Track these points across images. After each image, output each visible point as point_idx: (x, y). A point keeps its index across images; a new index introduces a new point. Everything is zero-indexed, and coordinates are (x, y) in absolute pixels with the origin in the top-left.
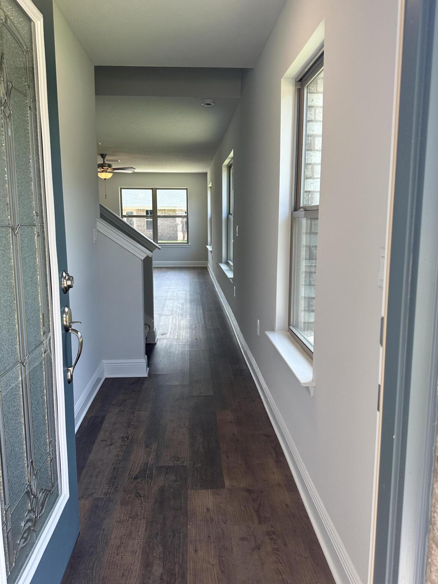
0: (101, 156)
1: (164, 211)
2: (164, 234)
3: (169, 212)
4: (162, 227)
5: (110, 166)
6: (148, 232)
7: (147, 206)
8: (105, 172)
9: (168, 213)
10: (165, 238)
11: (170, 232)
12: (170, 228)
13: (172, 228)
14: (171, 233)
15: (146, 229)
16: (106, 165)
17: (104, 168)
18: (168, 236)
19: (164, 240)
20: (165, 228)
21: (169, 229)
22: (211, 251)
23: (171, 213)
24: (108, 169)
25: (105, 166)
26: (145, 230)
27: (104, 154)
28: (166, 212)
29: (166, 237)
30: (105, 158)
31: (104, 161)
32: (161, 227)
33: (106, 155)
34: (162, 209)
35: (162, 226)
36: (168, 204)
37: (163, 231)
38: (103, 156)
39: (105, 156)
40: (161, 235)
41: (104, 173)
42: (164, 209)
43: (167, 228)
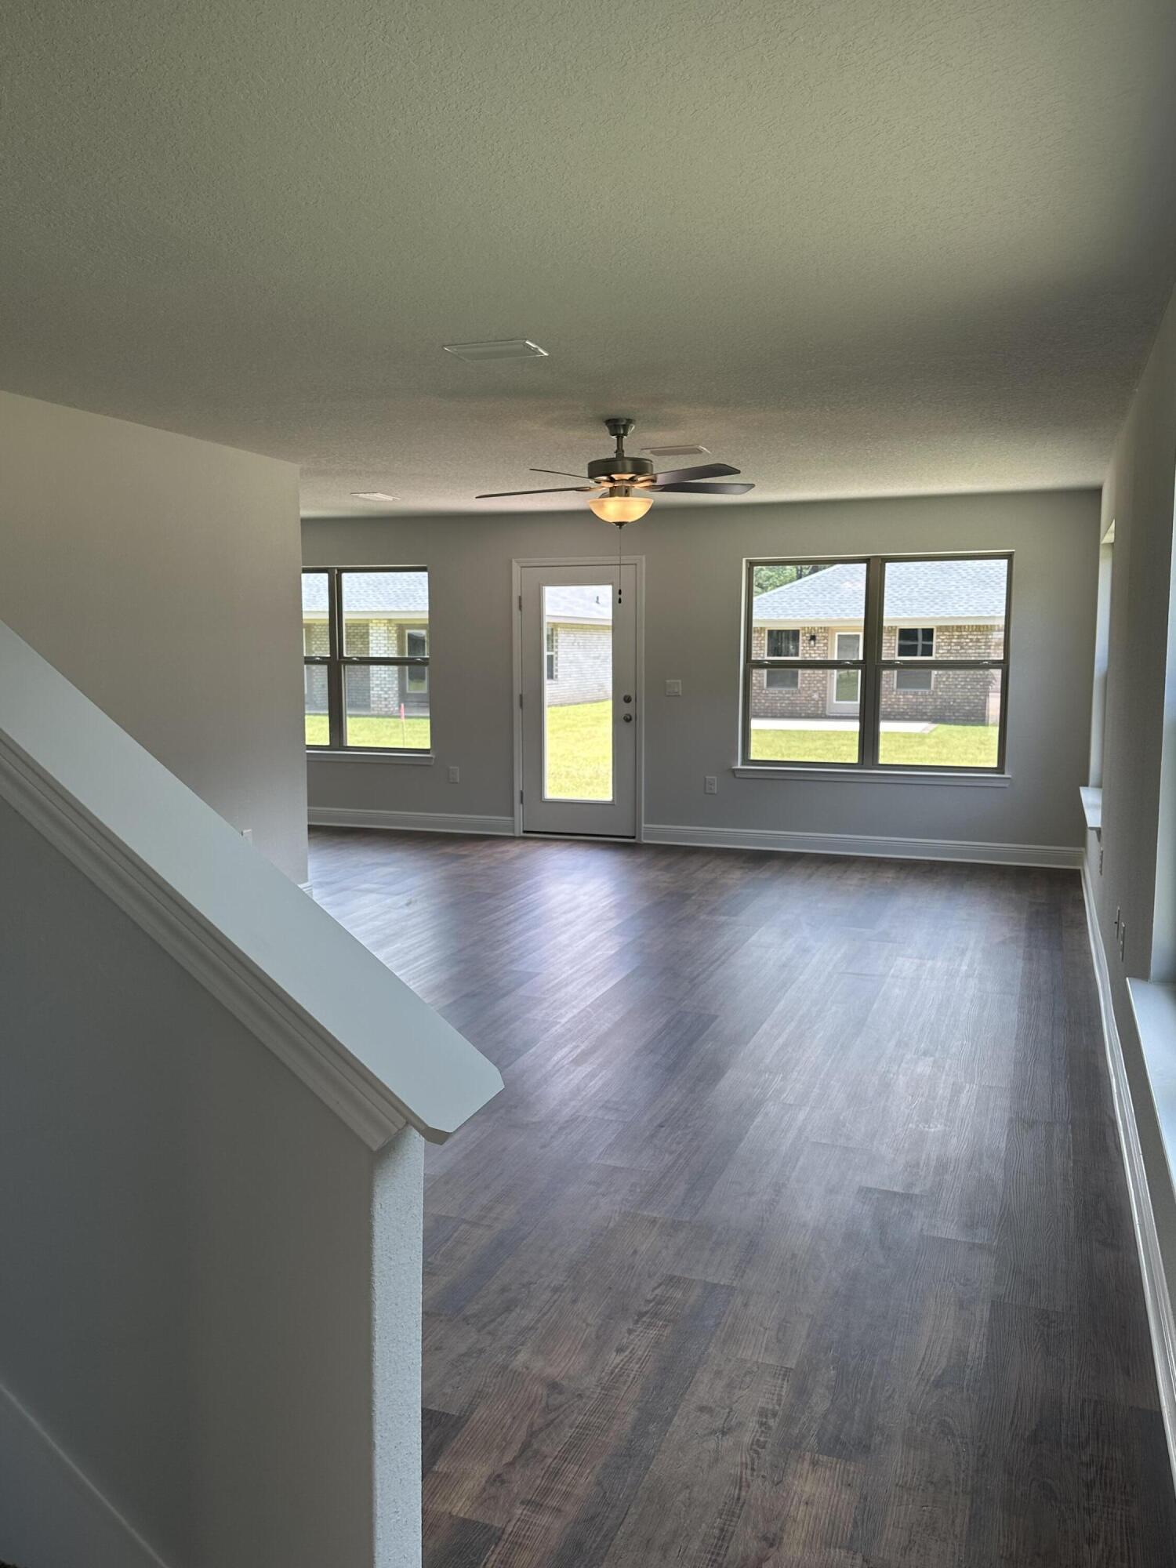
0: (610, 428)
1: (957, 631)
2: (954, 702)
3: (975, 633)
4: (947, 681)
5: (640, 467)
6: (901, 697)
7: (905, 616)
8: (620, 496)
9: (970, 637)
10: (957, 714)
11: (972, 697)
12: (975, 683)
13: (982, 684)
14: (976, 701)
15: (895, 684)
16: (624, 466)
17: (614, 476)
18: (967, 708)
19: (950, 720)
20: (956, 685)
21: (969, 687)
22: (1098, 831)
23: (979, 637)
24: (632, 480)
25: (620, 470)
26: (893, 691)
27: (621, 420)
28: (964, 633)
29: (958, 711)
30: (625, 434)
31: (620, 450)
32: (944, 679)
33: (630, 421)
34: (953, 626)
35: (947, 678)
36: (971, 609)
37: (951, 694)
38: (617, 426)
39: (626, 428)
40: (944, 704)
41: (617, 498)
42: (958, 627)
43: (963, 683)
